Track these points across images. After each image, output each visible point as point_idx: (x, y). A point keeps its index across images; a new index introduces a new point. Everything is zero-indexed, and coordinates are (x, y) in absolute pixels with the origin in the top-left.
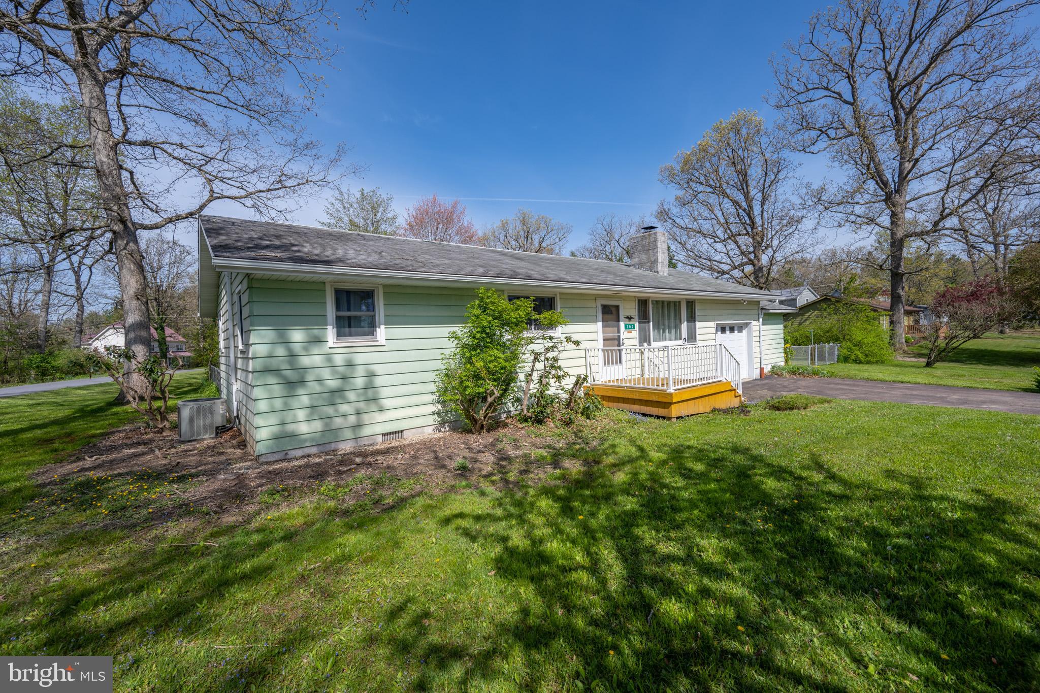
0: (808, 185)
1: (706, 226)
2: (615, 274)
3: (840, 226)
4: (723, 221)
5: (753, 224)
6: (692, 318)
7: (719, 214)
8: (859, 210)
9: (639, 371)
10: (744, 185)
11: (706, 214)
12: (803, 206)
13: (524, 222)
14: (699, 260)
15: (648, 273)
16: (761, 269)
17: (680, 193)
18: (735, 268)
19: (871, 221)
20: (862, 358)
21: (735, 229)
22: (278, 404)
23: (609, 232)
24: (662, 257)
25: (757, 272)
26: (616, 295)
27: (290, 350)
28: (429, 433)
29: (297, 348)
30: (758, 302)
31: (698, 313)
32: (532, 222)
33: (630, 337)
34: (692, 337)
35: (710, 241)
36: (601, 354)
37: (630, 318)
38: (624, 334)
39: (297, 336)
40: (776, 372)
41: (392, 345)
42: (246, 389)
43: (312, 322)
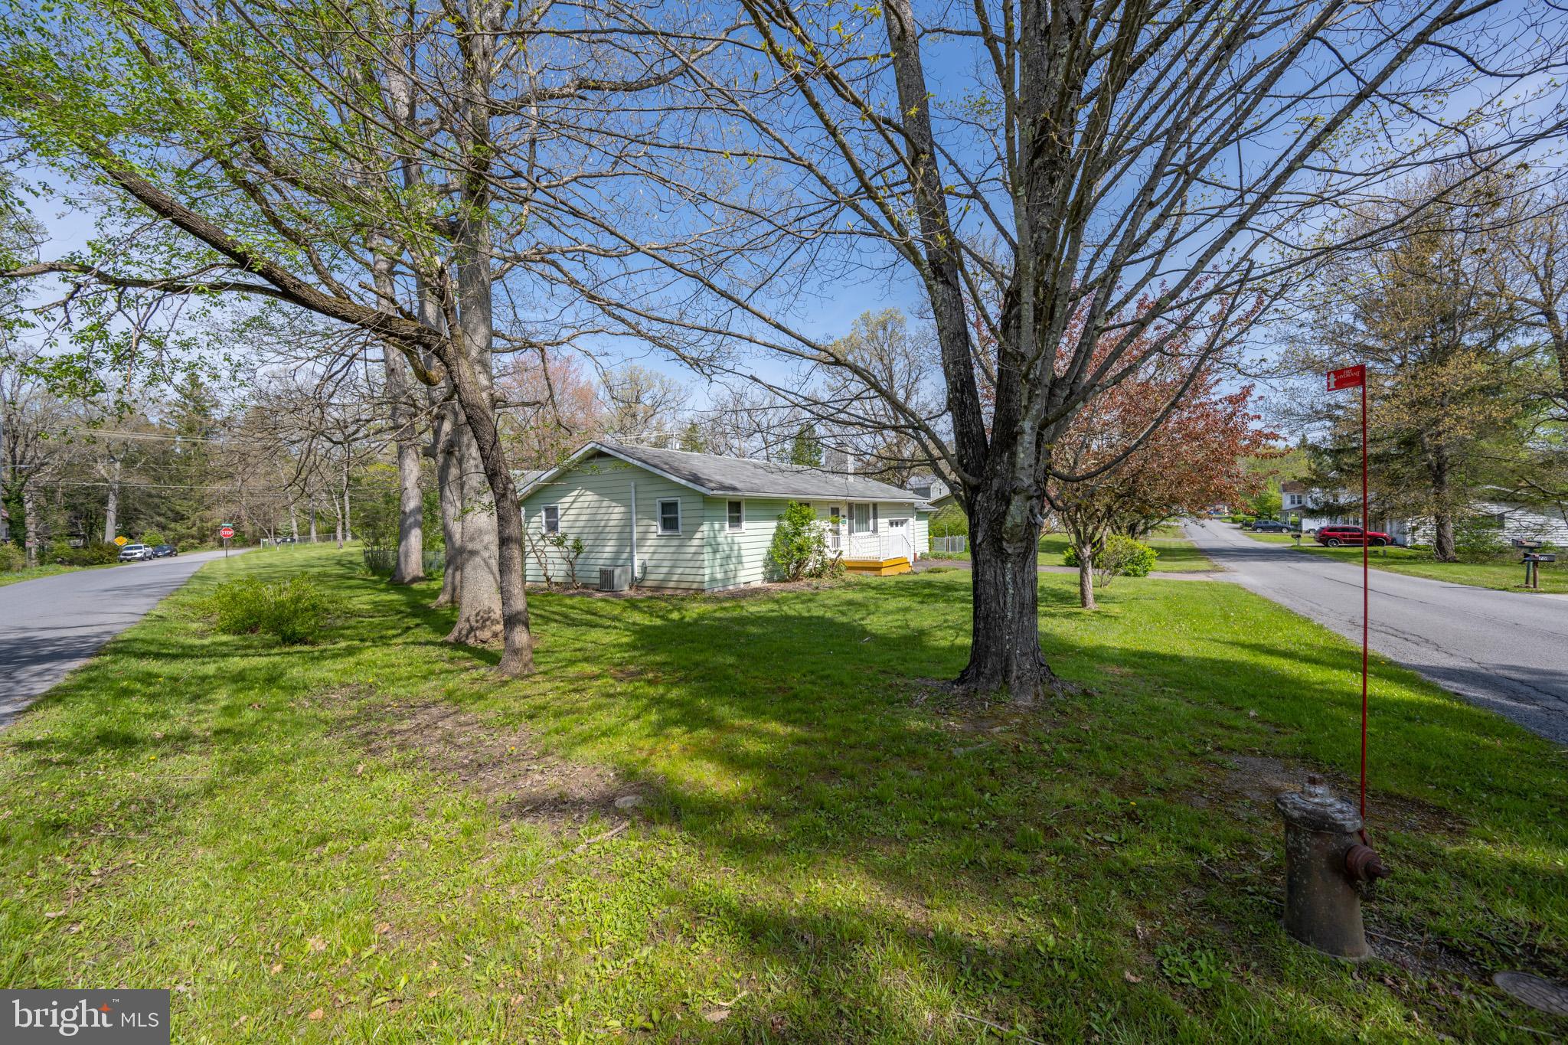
6: (875, 517)
22: (711, 562)
26: (838, 502)
27: (714, 534)
28: (760, 583)
29: (716, 532)
30: (915, 505)
31: (879, 512)
33: (844, 528)
34: (875, 530)
37: (844, 517)
38: (841, 527)
39: (717, 526)
40: (924, 557)
41: (748, 533)
42: (675, 556)
43: (721, 519)
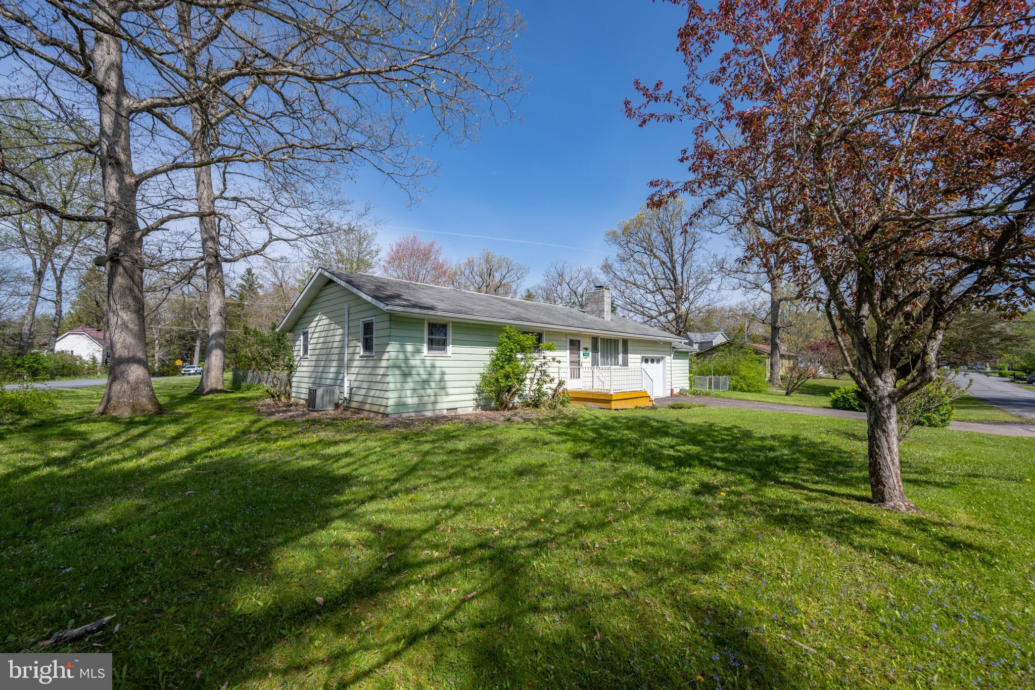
0: (715, 256)
1: (640, 279)
2: (576, 319)
3: (734, 289)
4: (652, 276)
5: (675, 281)
6: (625, 352)
7: (650, 272)
8: (750, 277)
9: (590, 384)
10: (669, 249)
11: (640, 269)
12: (711, 272)
13: (487, 261)
14: (634, 306)
15: (597, 318)
16: (680, 316)
17: (621, 251)
18: (660, 314)
19: (757, 286)
20: (745, 387)
21: (662, 283)
22: (399, 385)
23: (561, 275)
24: (607, 308)
25: (678, 318)
26: (579, 334)
27: (406, 356)
28: (470, 410)
29: (409, 354)
30: (670, 343)
31: (630, 348)
32: (494, 262)
33: (586, 361)
34: (625, 364)
35: (642, 291)
36: (569, 371)
37: (586, 349)
38: (582, 359)
39: (409, 348)
40: (682, 393)
41: (454, 357)
42: (371, 378)
43: (419, 340)
